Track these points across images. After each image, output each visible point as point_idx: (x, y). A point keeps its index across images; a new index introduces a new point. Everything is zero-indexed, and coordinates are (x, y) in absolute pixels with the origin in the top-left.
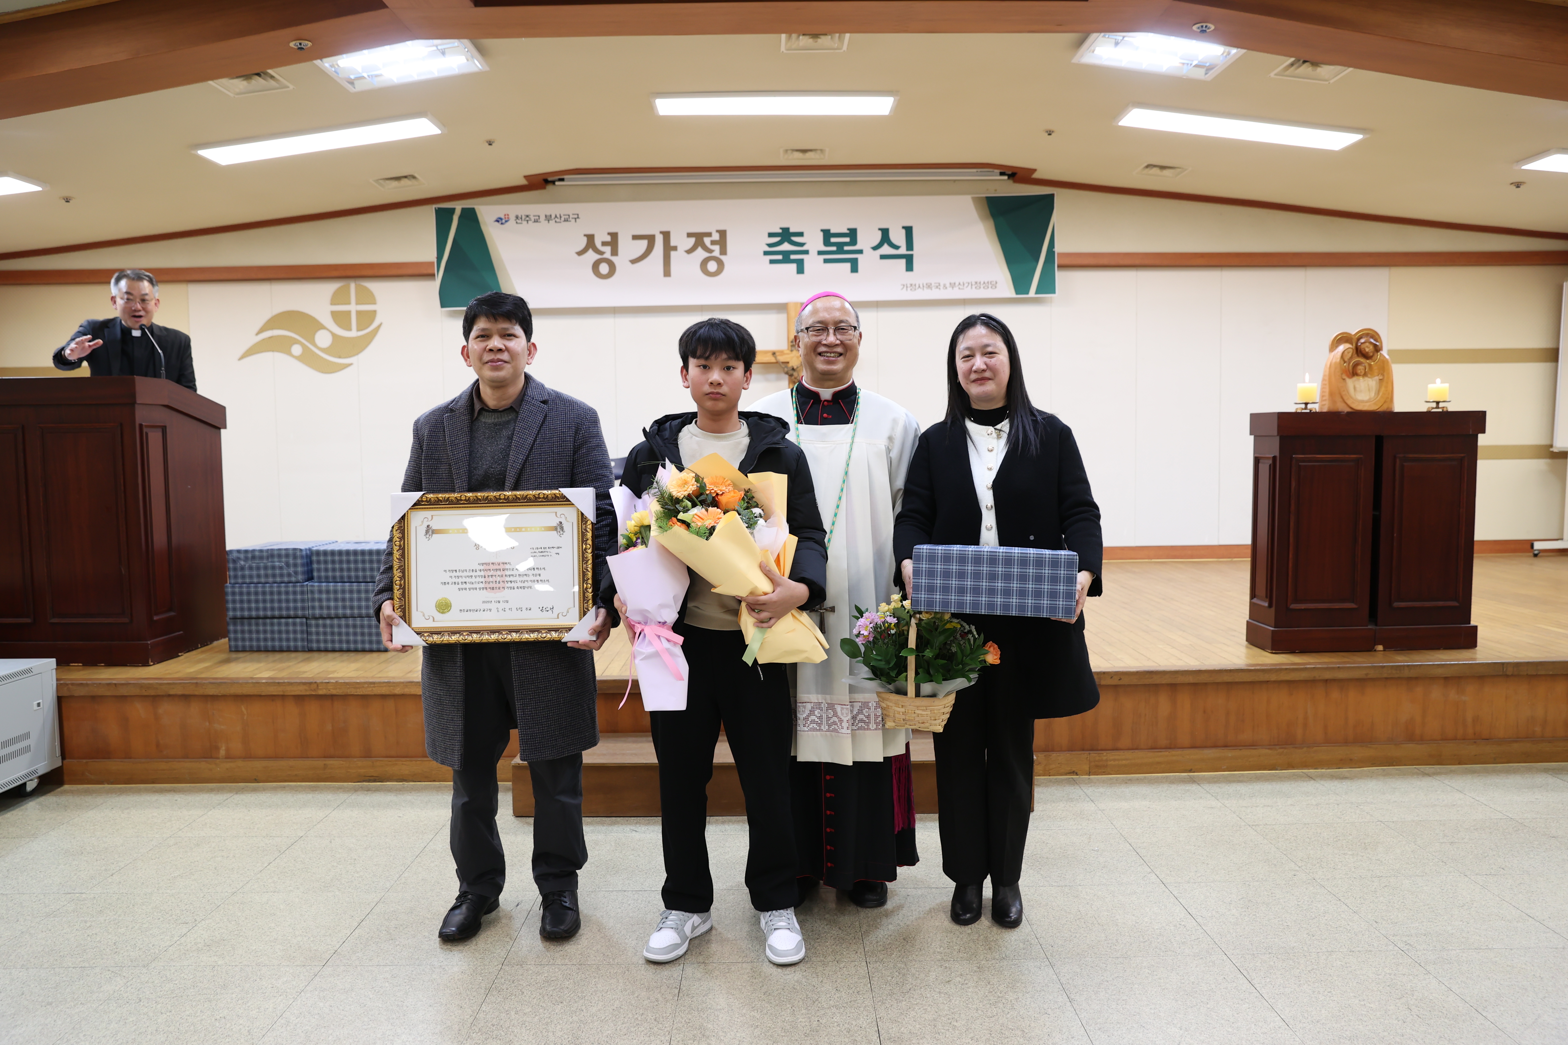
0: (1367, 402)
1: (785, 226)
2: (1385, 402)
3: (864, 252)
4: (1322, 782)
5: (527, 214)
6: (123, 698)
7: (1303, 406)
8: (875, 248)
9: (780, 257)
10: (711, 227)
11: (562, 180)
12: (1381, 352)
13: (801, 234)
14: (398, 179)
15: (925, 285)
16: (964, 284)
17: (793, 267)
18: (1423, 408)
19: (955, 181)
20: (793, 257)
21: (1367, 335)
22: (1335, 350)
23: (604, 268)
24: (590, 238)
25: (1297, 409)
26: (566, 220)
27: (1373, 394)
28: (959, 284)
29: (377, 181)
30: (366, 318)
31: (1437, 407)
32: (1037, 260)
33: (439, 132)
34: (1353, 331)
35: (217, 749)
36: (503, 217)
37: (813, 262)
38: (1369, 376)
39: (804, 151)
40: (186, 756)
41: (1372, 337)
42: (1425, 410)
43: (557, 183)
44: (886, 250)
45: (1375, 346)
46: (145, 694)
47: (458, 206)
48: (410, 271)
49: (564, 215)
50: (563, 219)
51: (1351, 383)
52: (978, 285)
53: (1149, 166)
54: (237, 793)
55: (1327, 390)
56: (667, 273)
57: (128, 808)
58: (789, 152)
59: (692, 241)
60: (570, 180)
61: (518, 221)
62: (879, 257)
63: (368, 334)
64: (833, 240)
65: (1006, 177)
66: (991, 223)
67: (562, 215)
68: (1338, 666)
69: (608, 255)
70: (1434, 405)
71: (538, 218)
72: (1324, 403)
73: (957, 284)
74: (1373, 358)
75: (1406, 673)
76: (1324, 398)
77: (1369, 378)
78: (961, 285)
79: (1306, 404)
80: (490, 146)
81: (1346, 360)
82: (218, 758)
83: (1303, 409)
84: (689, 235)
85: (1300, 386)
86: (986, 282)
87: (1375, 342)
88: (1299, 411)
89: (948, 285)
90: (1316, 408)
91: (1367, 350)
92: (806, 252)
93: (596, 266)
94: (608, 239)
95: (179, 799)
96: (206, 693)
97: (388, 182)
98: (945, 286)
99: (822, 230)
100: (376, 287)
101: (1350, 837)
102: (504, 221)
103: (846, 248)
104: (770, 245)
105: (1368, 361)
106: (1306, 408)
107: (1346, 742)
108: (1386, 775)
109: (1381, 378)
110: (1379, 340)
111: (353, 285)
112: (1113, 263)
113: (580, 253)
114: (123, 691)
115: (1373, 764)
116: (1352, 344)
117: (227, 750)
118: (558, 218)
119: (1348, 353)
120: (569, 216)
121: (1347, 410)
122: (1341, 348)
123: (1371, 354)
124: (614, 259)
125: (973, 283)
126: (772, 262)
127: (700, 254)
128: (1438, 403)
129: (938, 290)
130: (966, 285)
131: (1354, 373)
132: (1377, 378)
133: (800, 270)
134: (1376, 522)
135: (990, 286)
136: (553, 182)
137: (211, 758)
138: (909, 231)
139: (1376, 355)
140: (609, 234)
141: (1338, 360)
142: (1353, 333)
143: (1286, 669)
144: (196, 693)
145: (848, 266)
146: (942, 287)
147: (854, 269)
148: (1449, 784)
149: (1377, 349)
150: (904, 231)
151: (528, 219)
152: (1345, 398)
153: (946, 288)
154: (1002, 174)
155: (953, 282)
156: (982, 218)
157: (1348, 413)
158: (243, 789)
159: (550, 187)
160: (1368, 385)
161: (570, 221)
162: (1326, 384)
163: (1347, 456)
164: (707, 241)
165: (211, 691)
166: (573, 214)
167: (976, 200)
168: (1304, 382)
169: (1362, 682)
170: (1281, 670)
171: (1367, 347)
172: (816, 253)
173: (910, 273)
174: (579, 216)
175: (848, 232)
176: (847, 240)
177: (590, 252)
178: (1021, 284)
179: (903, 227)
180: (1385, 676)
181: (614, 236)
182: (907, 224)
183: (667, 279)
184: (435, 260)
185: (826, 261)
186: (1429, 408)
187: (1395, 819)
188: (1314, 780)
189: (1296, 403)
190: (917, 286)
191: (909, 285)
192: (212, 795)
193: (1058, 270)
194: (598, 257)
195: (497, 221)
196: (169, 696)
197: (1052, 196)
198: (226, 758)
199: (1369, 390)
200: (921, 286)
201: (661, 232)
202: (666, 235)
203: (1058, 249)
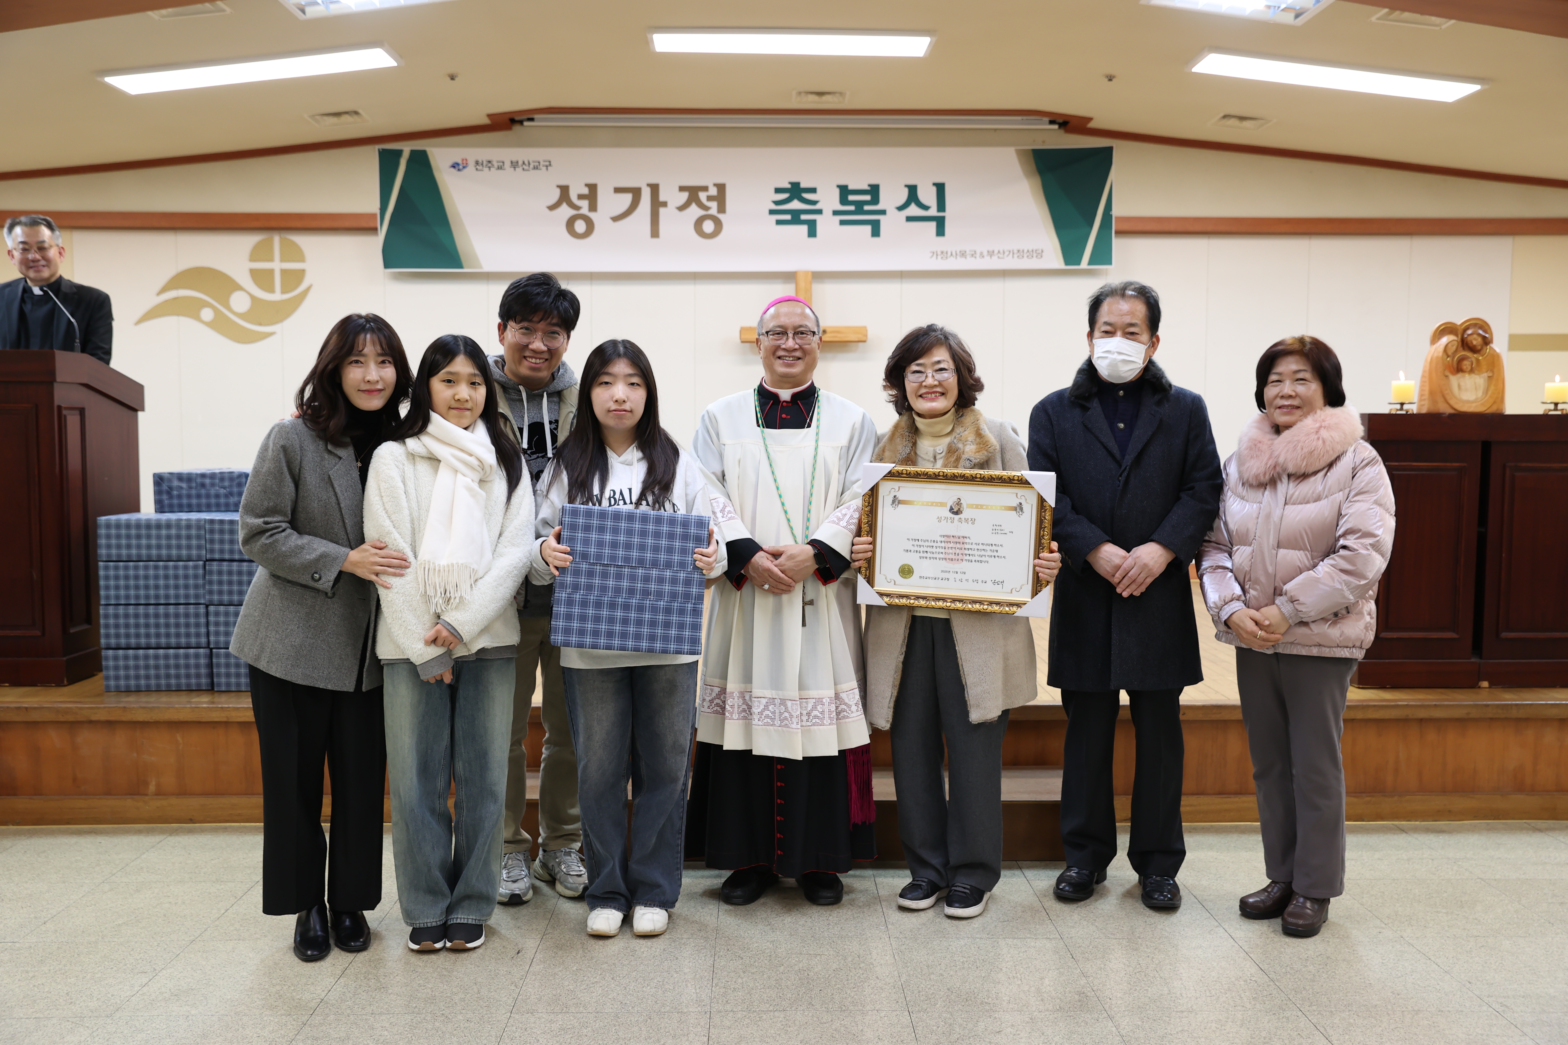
0: (1473, 402)
1: (795, 180)
2: (1494, 402)
3: (888, 212)
4: (1416, 836)
5: (489, 159)
6: (34, 725)
7: (1398, 407)
8: (901, 208)
9: (788, 217)
10: (708, 180)
11: (532, 120)
12: (1491, 345)
13: (813, 190)
14: (337, 114)
15: (958, 252)
16: (1004, 253)
17: (804, 228)
18: (1538, 410)
19: (996, 130)
20: (803, 217)
21: (1475, 325)
22: (1437, 342)
23: (580, 226)
24: (564, 190)
25: (1391, 410)
26: (536, 168)
27: (1480, 394)
28: (999, 252)
29: (312, 116)
30: (293, 278)
31: (1556, 409)
32: (1091, 225)
33: (394, 64)
34: (1459, 320)
35: (146, 784)
36: (460, 162)
37: (827, 223)
38: (1476, 372)
39: (820, 94)
40: (108, 793)
41: (1481, 328)
42: (1541, 412)
43: (526, 123)
44: (913, 210)
45: (1484, 338)
46: (62, 719)
47: (407, 148)
48: (347, 224)
49: (534, 162)
50: (532, 166)
51: (1455, 380)
52: (1020, 253)
53: (1225, 117)
54: (171, 835)
55: (1427, 388)
56: (655, 233)
57: (44, 852)
58: (803, 94)
59: (685, 196)
60: (540, 121)
61: (478, 167)
62: (904, 219)
63: (295, 297)
64: (851, 198)
65: (1056, 127)
66: (1037, 181)
67: (531, 162)
68: (1434, 703)
69: (585, 211)
70: (1552, 407)
71: (502, 164)
72: (1423, 403)
73: (996, 252)
74: (1482, 352)
75: (1514, 713)
76: (1423, 398)
77: (1476, 374)
78: (1001, 254)
79: (1402, 404)
80: (453, 81)
81: (1450, 353)
82: (147, 795)
83: (1397, 410)
84: (682, 189)
85: (1395, 383)
86: (1030, 250)
87: (1483, 334)
88: (1393, 412)
89: (985, 253)
90: (1414, 409)
91: (1475, 343)
92: (819, 212)
93: (570, 224)
94: (586, 191)
95: (103, 842)
96: (135, 719)
97: (326, 118)
98: (981, 254)
99: (838, 186)
100: (305, 242)
101: (1445, 895)
102: (461, 167)
103: (866, 208)
104: (777, 203)
105: (1475, 356)
106: (1401, 409)
107: (1444, 791)
108: (1490, 829)
109: (1490, 374)
110: (1489, 331)
111: (276, 239)
112: (1180, 229)
113: (552, 208)
114: (35, 717)
115: (1476, 817)
116: (1457, 336)
117: (158, 785)
118: (526, 165)
119: (1453, 346)
120: (539, 162)
121: (1449, 411)
122: (1445, 340)
123: (1479, 348)
124: (592, 215)
125: (1015, 251)
126: (779, 222)
127: (695, 211)
128: (1556, 404)
129: (974, 258)
130: (1007, 253)
131: (1458, 369)
132: (1485, 375)
133: (812, 233)
134: (1482, 539)
135: (1035, 255)
136: (521, 122)
137: (139, 794)
138: (940, 188)
139: (1485, 348)
140: (586, 185)
141: (1441, 354)
142: (1459, 323)
143: (1375, 706)
144: (124, 719)
145: (868, 229)
146: (978, 255)
147: (876, 233)
149: (1487, 341)
150: (934, 189)
151: (490, 165)
152: (1448, 397)
153: (983, 257)
154: (1052, 122)
155: (991, 249)
156: (1027, 174)
157: (1451, 416)
158: (177, 830)
159: (517, 128)
160: (1475, 383)
161: (540, 169)
162: (1425, 382)
163: (1448, 464)
164: (703, 196)
165: (141, 716)
166: (544, 161)
167: (1021, 153)
168: (1399, 379)
169: (1462, 722)
170: (1368, 706)
171: (1475, 339)
172: (831, 213)
173: (940, 238)
174: (552, 163)
175: (867, 188)
176: (868, 198)
177: (564, 206)
178: (1072, 253)
179: (934, 184)
180: (1490, 715)
181: (593, 188)
182: (939, 180)
183: (655, 240)
184: (378, 212)
185: (842, 223)
186: (1545, 410)
187: (1498, 877)
188: (1406, 833)
189: (1390, 404)
190: (949, 254)
191: (939, 253)
192: (141, 837)
193: (1116, 236)
194: (573, 212)
195: (453, 167)
196: (91, 722)
197: (1110, 149)
198: (157, 794)
199: (1476, 389)
200: (954, 254)
201: (648, 185)
202: (655, 189)
203: (1116, 212)
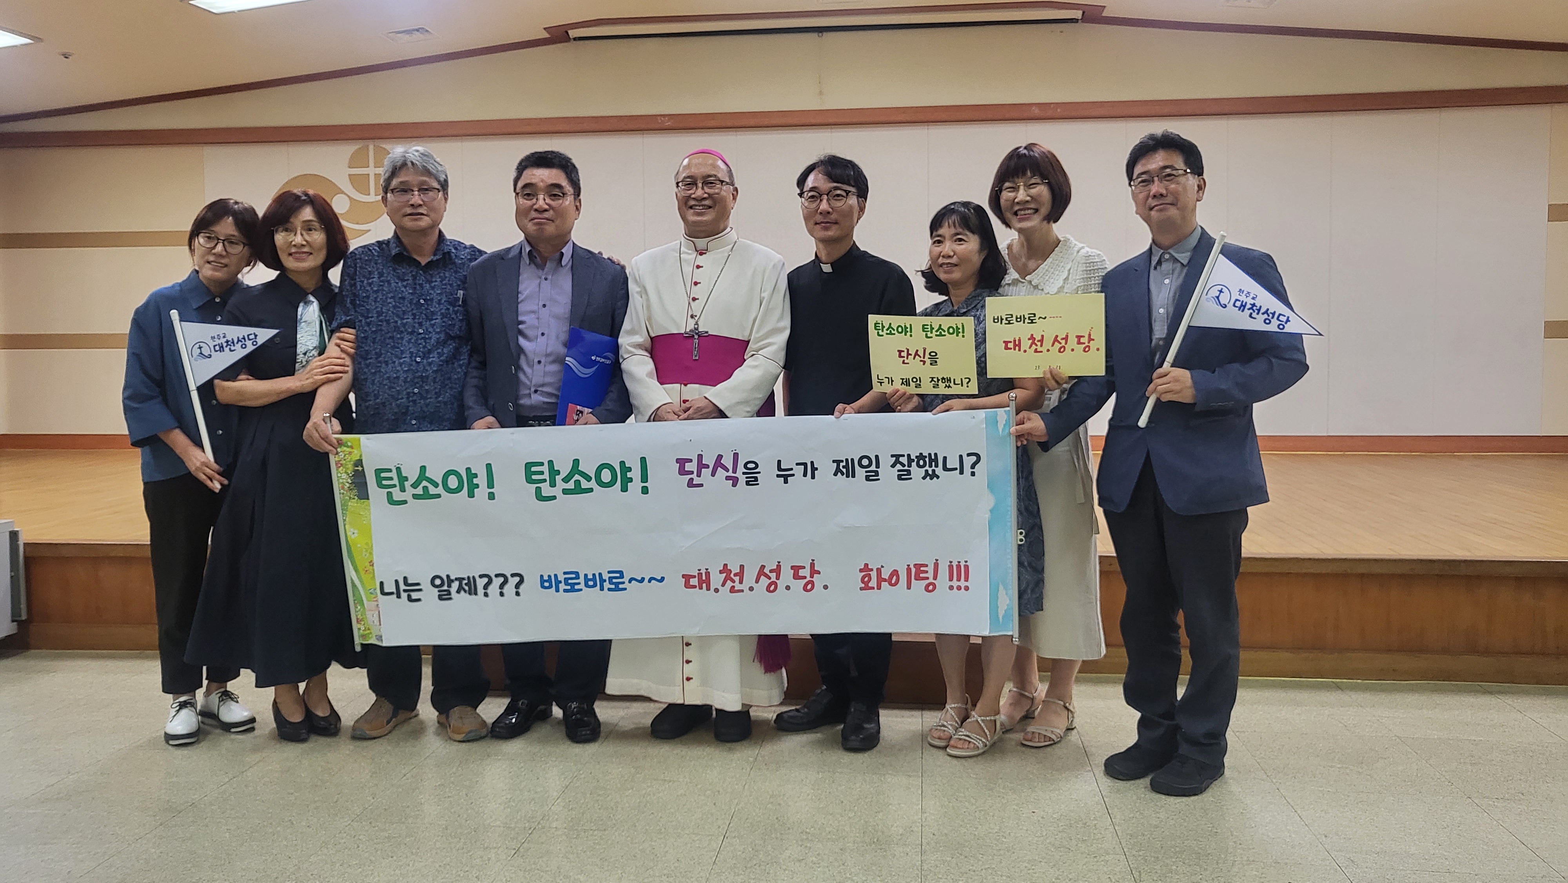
4: (1351, 693)
148: (1511, 703)
